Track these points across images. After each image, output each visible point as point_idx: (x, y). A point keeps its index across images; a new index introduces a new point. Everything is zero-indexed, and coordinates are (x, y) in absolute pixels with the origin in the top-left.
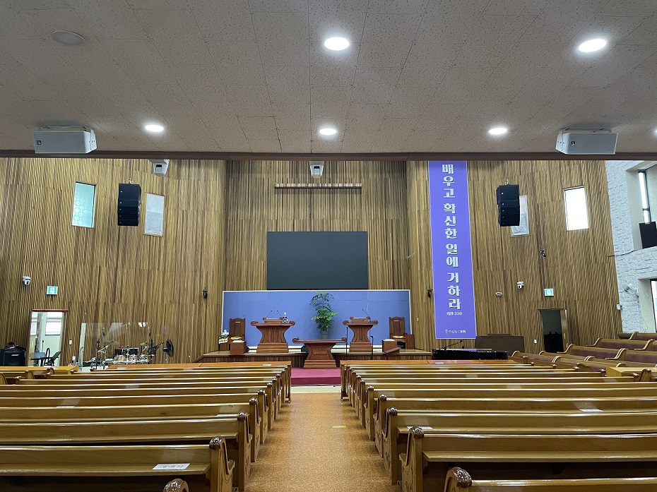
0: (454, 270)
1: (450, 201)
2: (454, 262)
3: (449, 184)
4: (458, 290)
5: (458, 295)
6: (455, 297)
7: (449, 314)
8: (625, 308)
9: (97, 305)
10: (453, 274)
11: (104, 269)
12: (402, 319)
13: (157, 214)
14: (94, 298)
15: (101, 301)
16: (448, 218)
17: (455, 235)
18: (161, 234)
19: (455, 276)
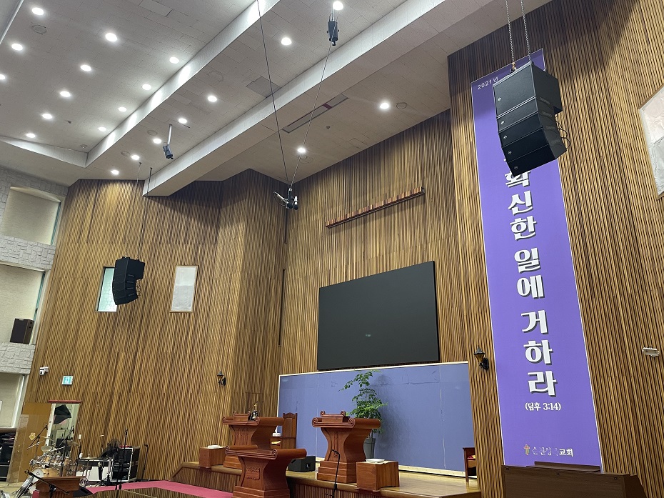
2: (534, 286)
4: (546, 351)
5: (547, 360)
6: (540, 365)
7: (533, 407)
9: (112, 396)
10: (532, 315)
11: (122, 355)
13: (187, 287)
14: (109, 390)
16: (516, 199)
17: (531, 229)
18: (190, 309)
19: (538, 319)
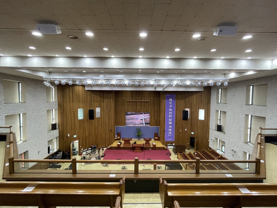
0: (170, 125)
1: (171, 108)
2: (171, 123)
3: (171, 104)
6: (170, 131)
7: (168, 135)
8: (210, 141)
9: (86, 137)
11: (87, 128)
12: (157, 133)
13: (98, 112)
14: (85, 136)
15: (87, 135)
16: (170, 112)
17: (171, 117)
18: (100, 117)
19: (171, 127)
